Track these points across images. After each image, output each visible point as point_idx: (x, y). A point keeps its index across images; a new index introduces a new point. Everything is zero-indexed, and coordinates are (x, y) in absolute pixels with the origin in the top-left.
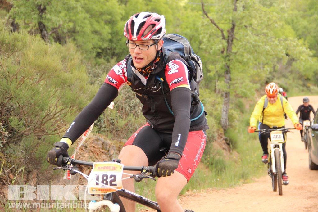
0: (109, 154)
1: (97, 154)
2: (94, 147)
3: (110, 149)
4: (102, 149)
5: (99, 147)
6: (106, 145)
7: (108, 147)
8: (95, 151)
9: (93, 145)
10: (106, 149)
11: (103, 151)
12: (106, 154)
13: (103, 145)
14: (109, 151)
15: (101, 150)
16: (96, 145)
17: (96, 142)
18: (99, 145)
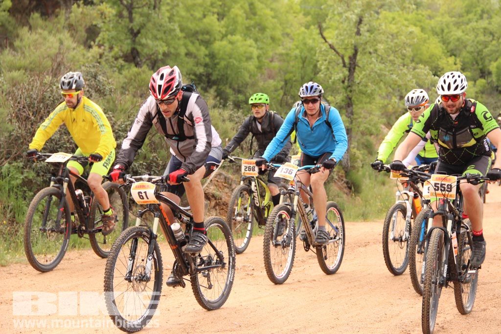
0: (231, 188)
1: (220, 187)
2: (217, 181)
3: (232, 183)
4: (225, 183)
5: (222, 181)
6: (229, 179)
7: (230, 181)
8: (219, 185)
9: (216, 179)
10: (228, 183)
11: (225, 185)
12: (228, 188)
13: (225, 179)
14: (231, 185)
15: (223, 184)
16: (219, 179)
17: (218, 177)
18: (221, 179)
